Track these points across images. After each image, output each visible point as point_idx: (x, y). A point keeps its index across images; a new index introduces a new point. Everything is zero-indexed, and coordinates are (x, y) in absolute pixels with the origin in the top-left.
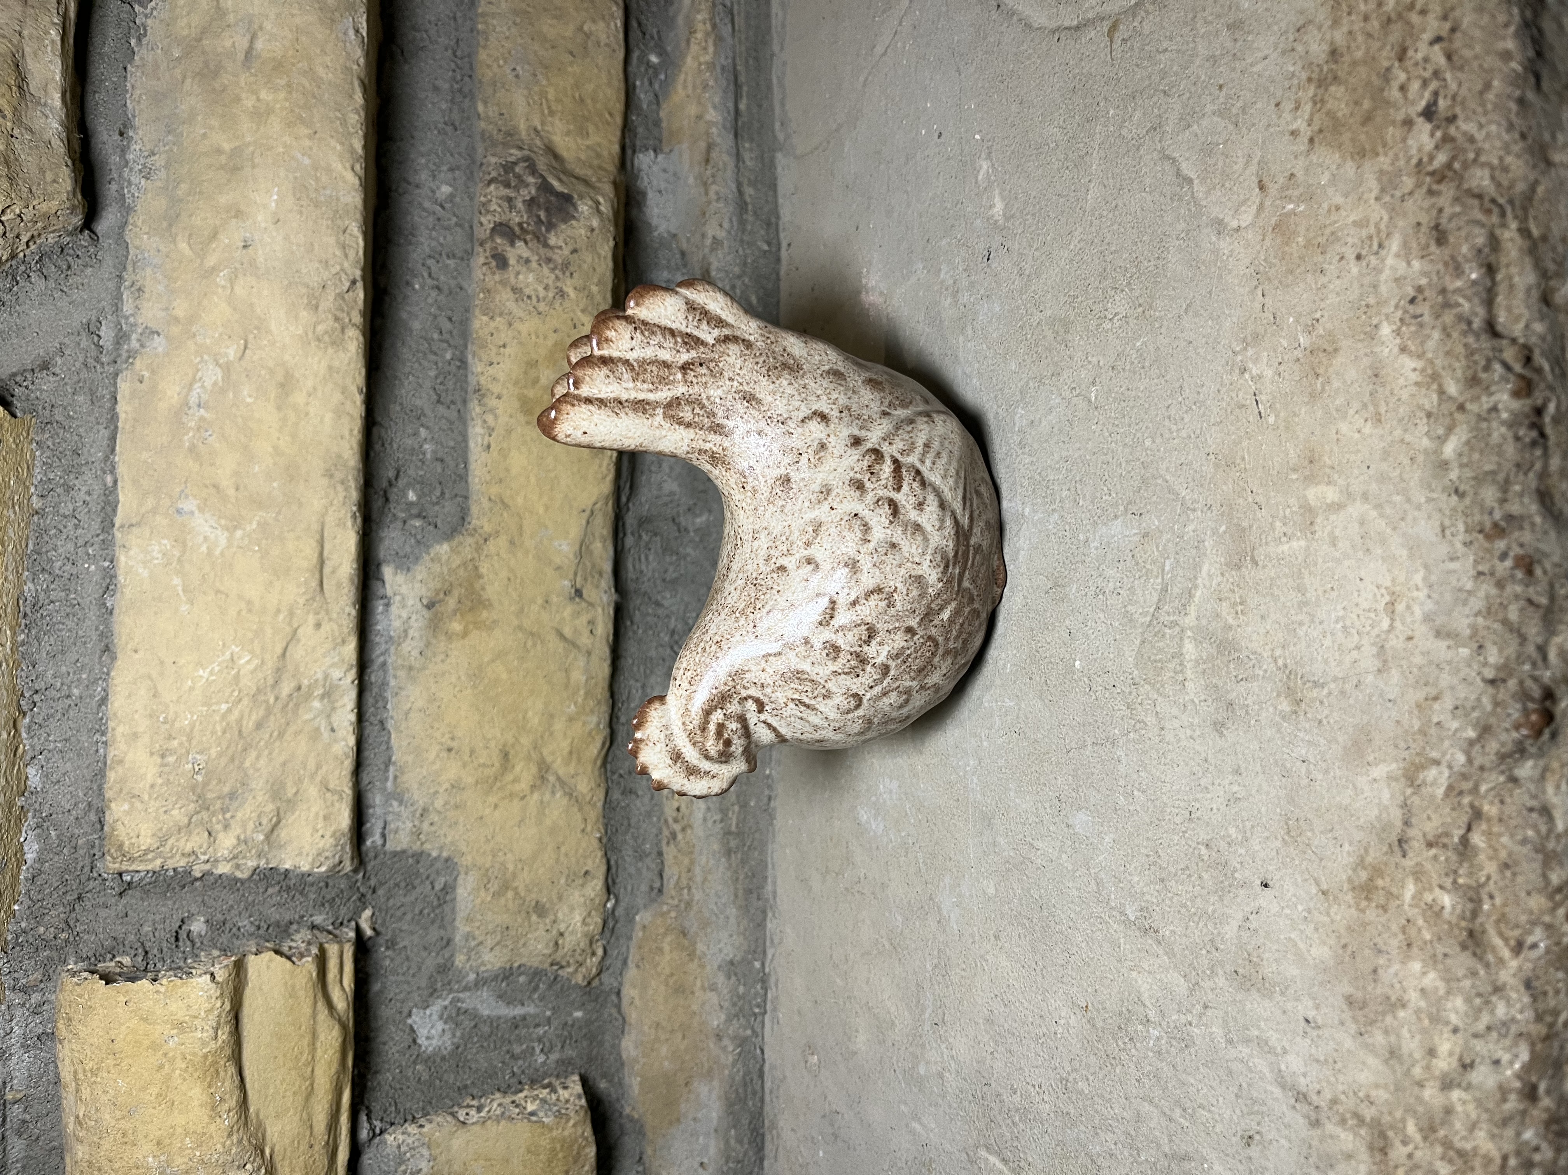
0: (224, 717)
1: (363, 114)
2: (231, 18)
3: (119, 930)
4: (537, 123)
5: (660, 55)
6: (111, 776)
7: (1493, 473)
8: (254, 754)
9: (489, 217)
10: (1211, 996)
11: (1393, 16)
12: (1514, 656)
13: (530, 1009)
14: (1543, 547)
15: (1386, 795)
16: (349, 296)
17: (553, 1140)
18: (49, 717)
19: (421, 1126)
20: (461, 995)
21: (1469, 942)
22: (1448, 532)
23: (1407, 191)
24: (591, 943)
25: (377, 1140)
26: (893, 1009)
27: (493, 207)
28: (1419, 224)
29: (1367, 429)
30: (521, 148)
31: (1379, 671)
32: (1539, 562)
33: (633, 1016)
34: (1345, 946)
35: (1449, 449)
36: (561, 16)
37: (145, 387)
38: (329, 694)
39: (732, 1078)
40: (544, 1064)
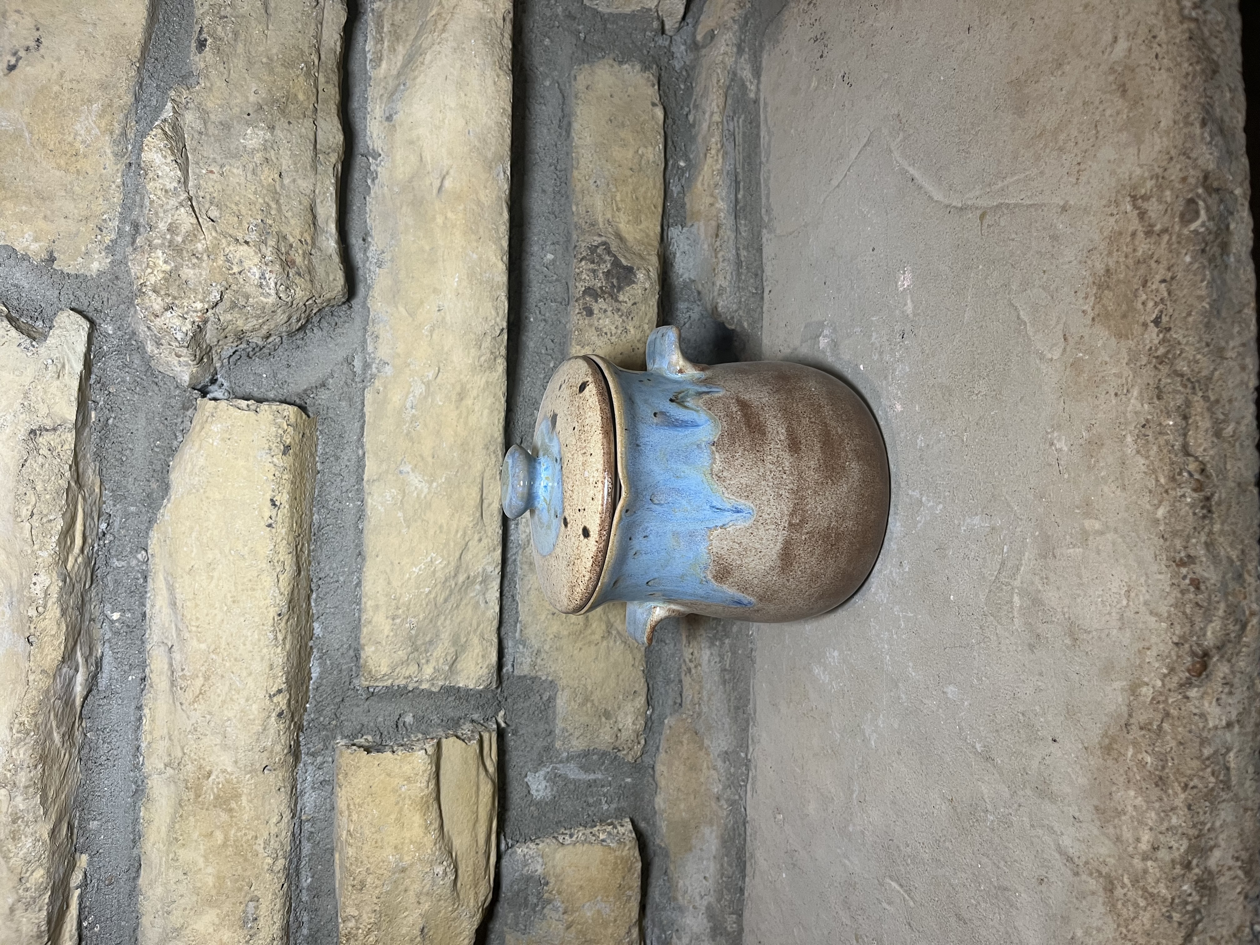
0: (427, 595)
1: (508, 225)
2: (429, 167)
3: (365, 720)
4: (609, 216)
5: (686, 161)
6: (365, 630)
7: (1182, 531)
8: (443, 617)
9: (582, 283)
10: (1022, 800)
11: (1141, 260)
12: (1188, 632)
13: (600, 776)
14: (1206, 575)
15: (1120, 699)
16: (499, 339)
17: (616, 857)
18: (327, 593)
19: (537, 844)
20: (558, 766)
21: (1160, 783)
22: (1158, 558)
23: (1143, 363)
24: (637, 736)
25: (510, 851)
26: (833, 790)
27: (584, 276)
28: (1148, 384)
29: (1118, 492)
30: (600, 236)
31: (1120, 628)
32: (1204, 582)
33: (662, 783)
34: (1095, 779)
35: (1161, 512)
36: (625, 145)
37: (380, 396)
38: (485, 580)
39: (726, 825)
40: (607, 810)
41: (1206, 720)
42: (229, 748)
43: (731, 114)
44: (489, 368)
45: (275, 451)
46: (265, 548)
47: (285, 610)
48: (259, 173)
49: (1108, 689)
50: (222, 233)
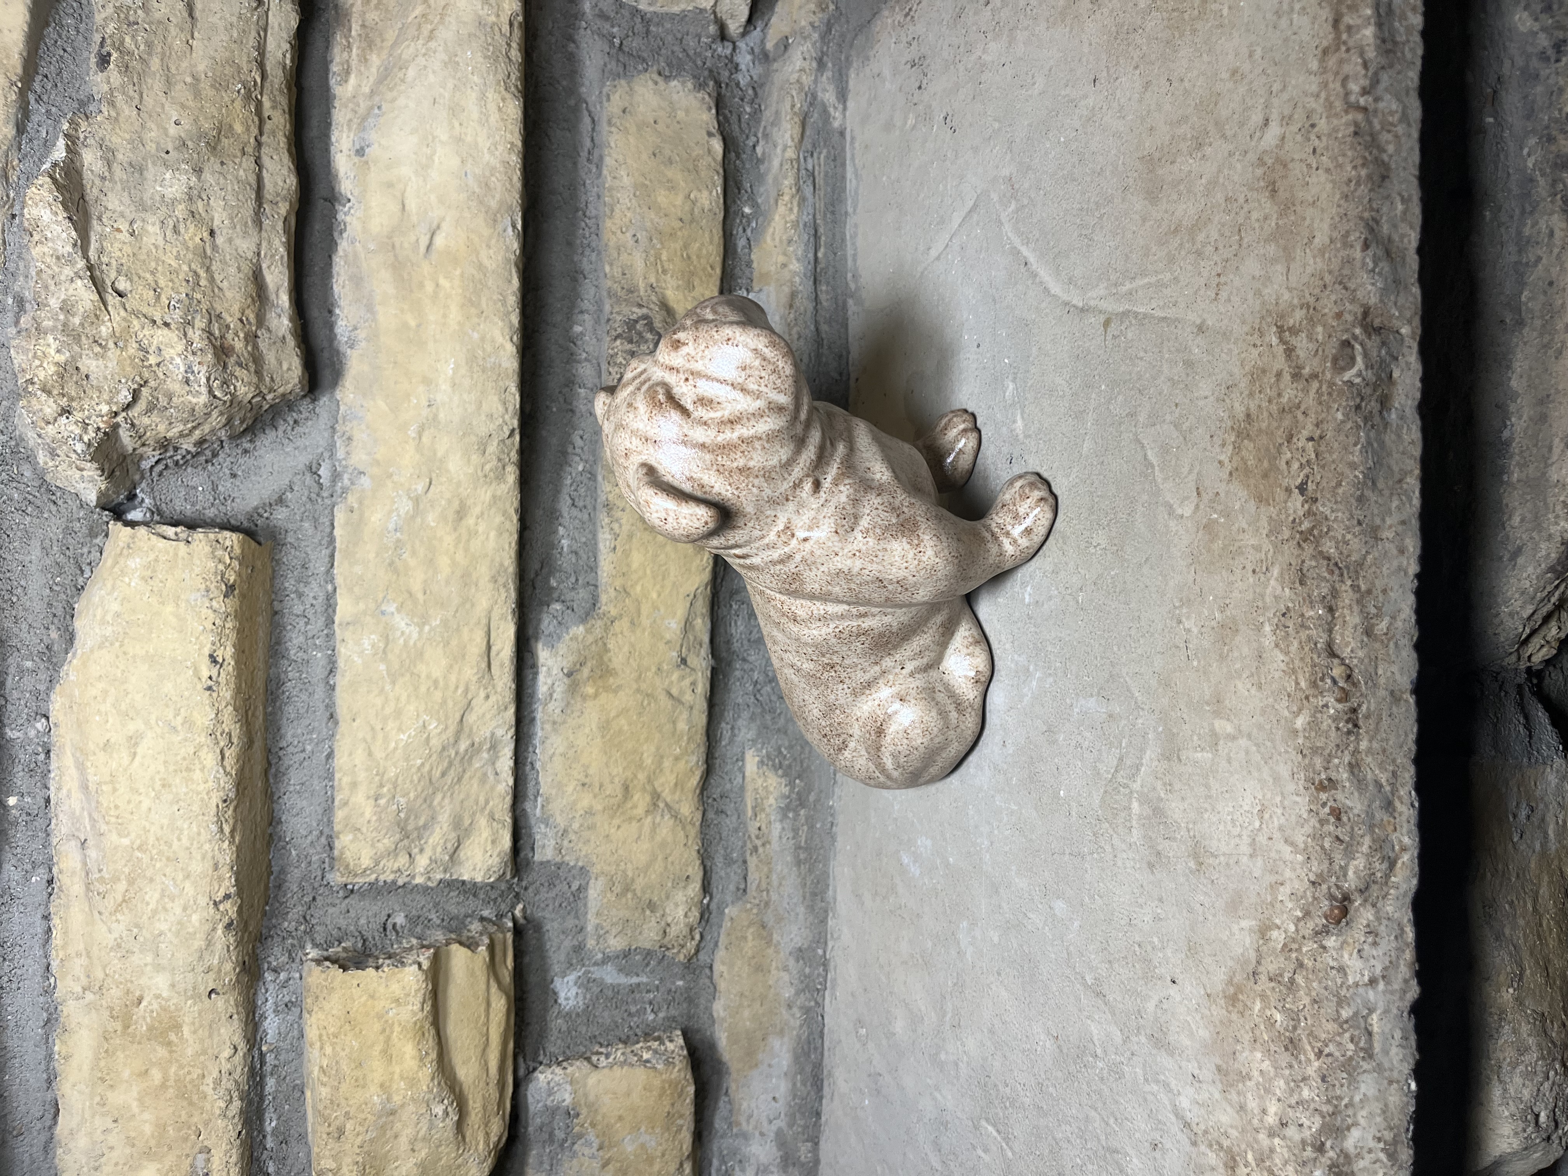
0: (419, 769)
1: (519, 295)
2: (414, 219)
3: (343, 923)
4: (653, 280)
5: (752, 207)
6: (339, 815)
8: (439, 796)
10: (1136, 1048)
11: (1287, 409)
12: (1326, 871)
13: (644, 979)
14: (1349, 803)
15: (1248, 941)
16: (508, 442)
17: (663, 1081)
19: (565, 1068)
20: (591, 969)
21: (1290, 1046)
22: (1296, 776)
23: (1286, 538)
24: (691, 931)
25: (532, 1076)
26: (923, 1008)
27: (619, 359)
28: (1290, 564)
30: (640, 306)
31: (1251, 856)
32: (1346, 812)
33: (722, 985)
34: (1218, 1033)
35: (1300, 722)
36: (672, 187)
37: (355, 515)
38: (494, 747)
39: (799, 1037)
40: (654, 1020)
41: (1346, 974)
42: (164, 968)
43: (810, 147)
44: (497, 478)
45: (215, 593)
46: (204, 717)
47: (232, 795)
48: (182, 231)
49: (1235, 928)
50: (133, 312)
